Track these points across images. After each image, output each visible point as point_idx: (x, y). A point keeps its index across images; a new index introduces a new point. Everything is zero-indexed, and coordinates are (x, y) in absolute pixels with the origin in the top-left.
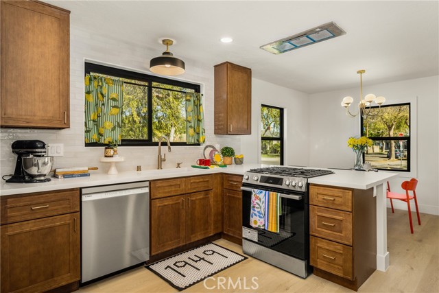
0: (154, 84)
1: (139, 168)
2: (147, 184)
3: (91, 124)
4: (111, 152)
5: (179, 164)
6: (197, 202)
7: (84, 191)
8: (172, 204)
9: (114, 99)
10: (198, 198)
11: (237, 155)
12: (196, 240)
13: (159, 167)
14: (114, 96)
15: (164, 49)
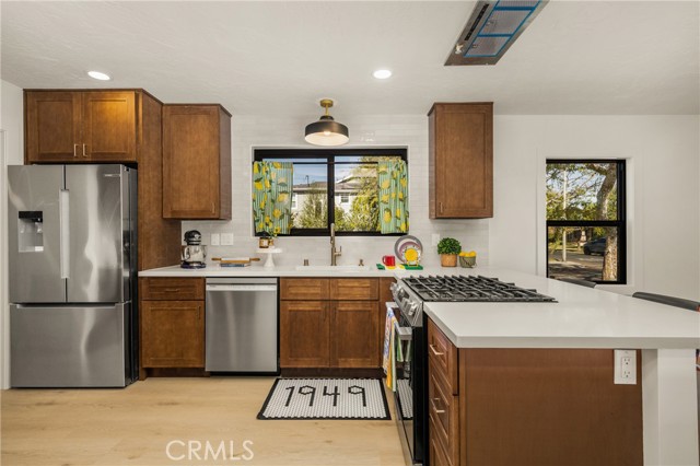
0: (337, 159)
1: (306, 263)
2: (275, 281)
3: (259, 213)
4: (265, 242)
5: (361, 261)
6: (350, 314)
7: (208, 281)
8: (309, 311)
9: (283, 184)
10: (350, 308)
11: (466, 252)
12: (348, 366)
13: (334, 263)
14: (282, 180)
15: (323, 112)
